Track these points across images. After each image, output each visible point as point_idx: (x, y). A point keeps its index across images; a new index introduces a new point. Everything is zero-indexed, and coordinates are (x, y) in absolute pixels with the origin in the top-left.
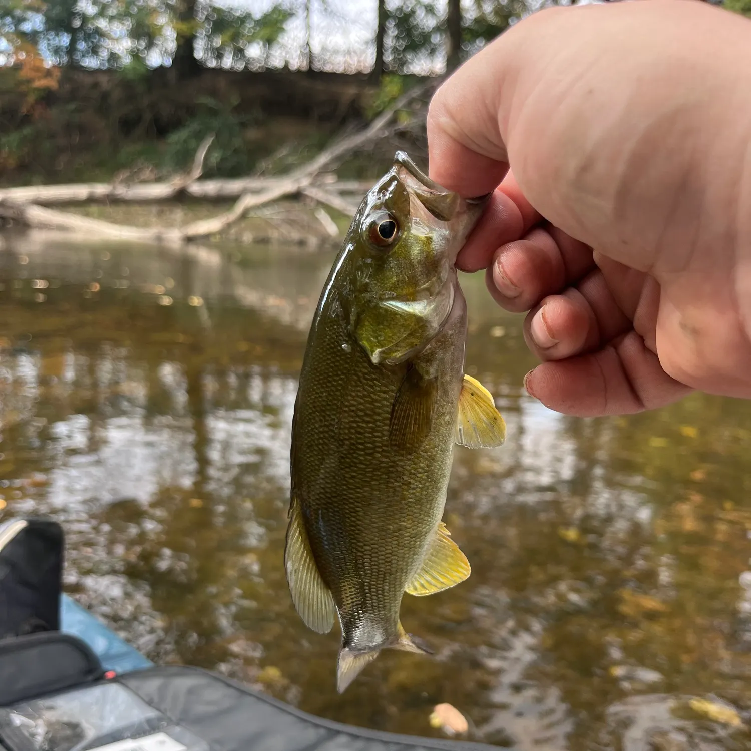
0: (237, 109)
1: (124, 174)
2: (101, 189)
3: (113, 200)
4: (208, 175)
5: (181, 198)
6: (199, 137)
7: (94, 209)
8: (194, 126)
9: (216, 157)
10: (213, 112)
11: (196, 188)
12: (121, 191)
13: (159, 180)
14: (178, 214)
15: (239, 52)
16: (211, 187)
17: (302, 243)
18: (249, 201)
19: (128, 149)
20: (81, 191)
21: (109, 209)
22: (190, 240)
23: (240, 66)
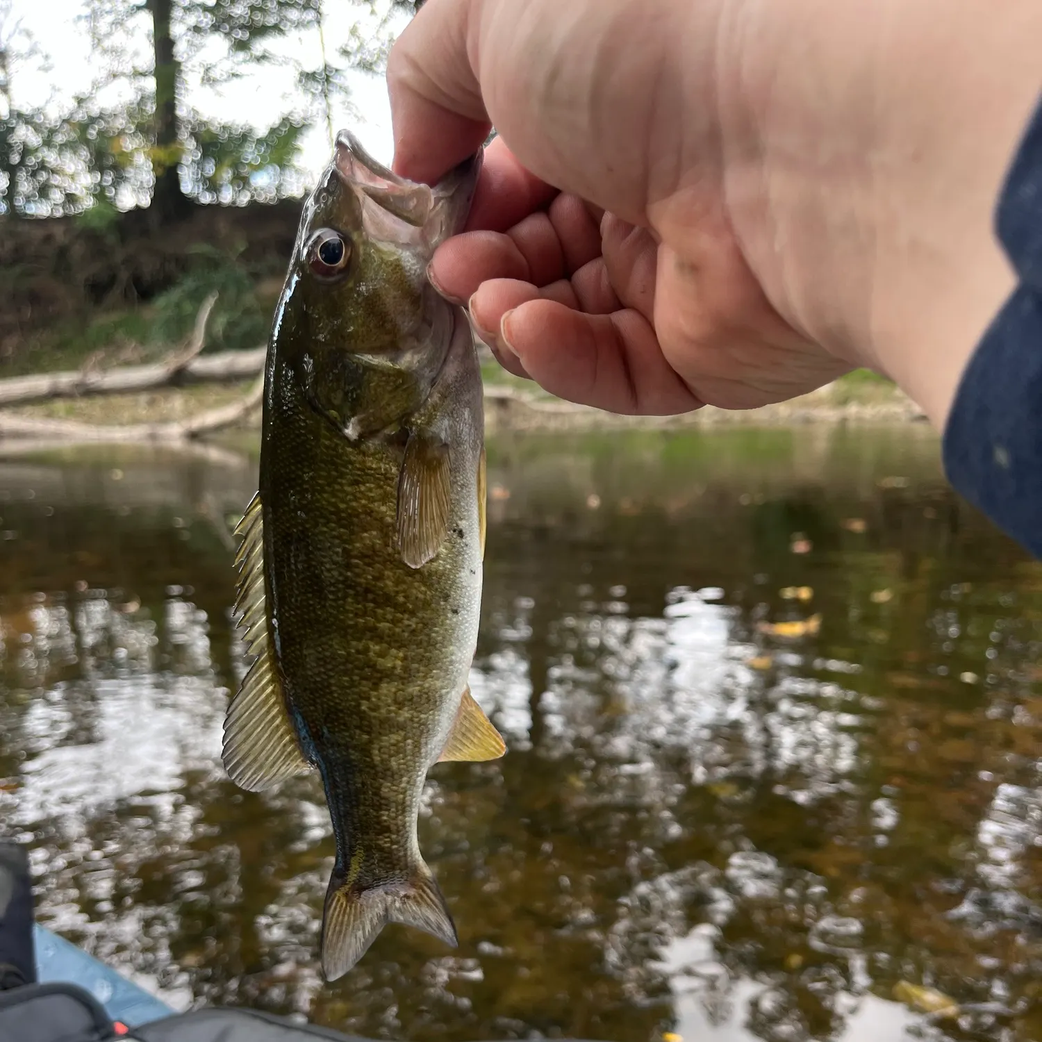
0: (246, 257)
2: (66, 379)
3: (85, 391)
4: (212, 348)
5: (179, 380)
6: (197, 297)
8: (188, 283)
9: (221, 322)
10: (213, 264)
11: (200, 365)
12: (96, 378)
13: (146, 361)
14: (177, 402)
15: (241, 181)
16: (218, 363)
19: (102, 320)
20: (39, 383)
21: (81, 404)
22: (194, 436)
23: (244, 200)
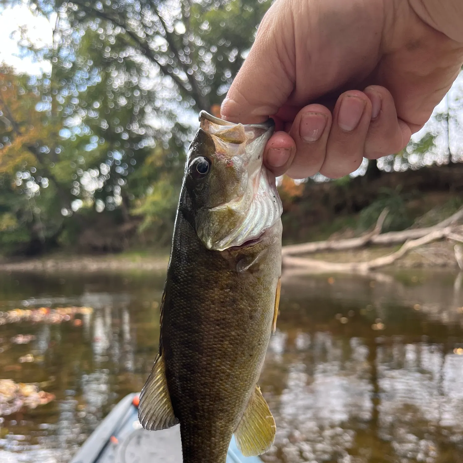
0: (402, 192)
1: (335, 236)
2: (322, 245)
3: (330, 250)
4: (384, 231)
5: (369, 245)
6: (379, 211)
7: (318, 256)
8: (376, 205)
9: (389, 221)
10: (387, 196)
11: (378, 238)
12: (335, 244)
13: (355, 236)
14: (365, 254)
15: (405, 161)
16: (385, 238)
17: (444, 265)
18: (410, 244)
19: (339, 221)
20: (311, 247)
21: (328, 255)
22: (373, 269)
23: (404, 168)
